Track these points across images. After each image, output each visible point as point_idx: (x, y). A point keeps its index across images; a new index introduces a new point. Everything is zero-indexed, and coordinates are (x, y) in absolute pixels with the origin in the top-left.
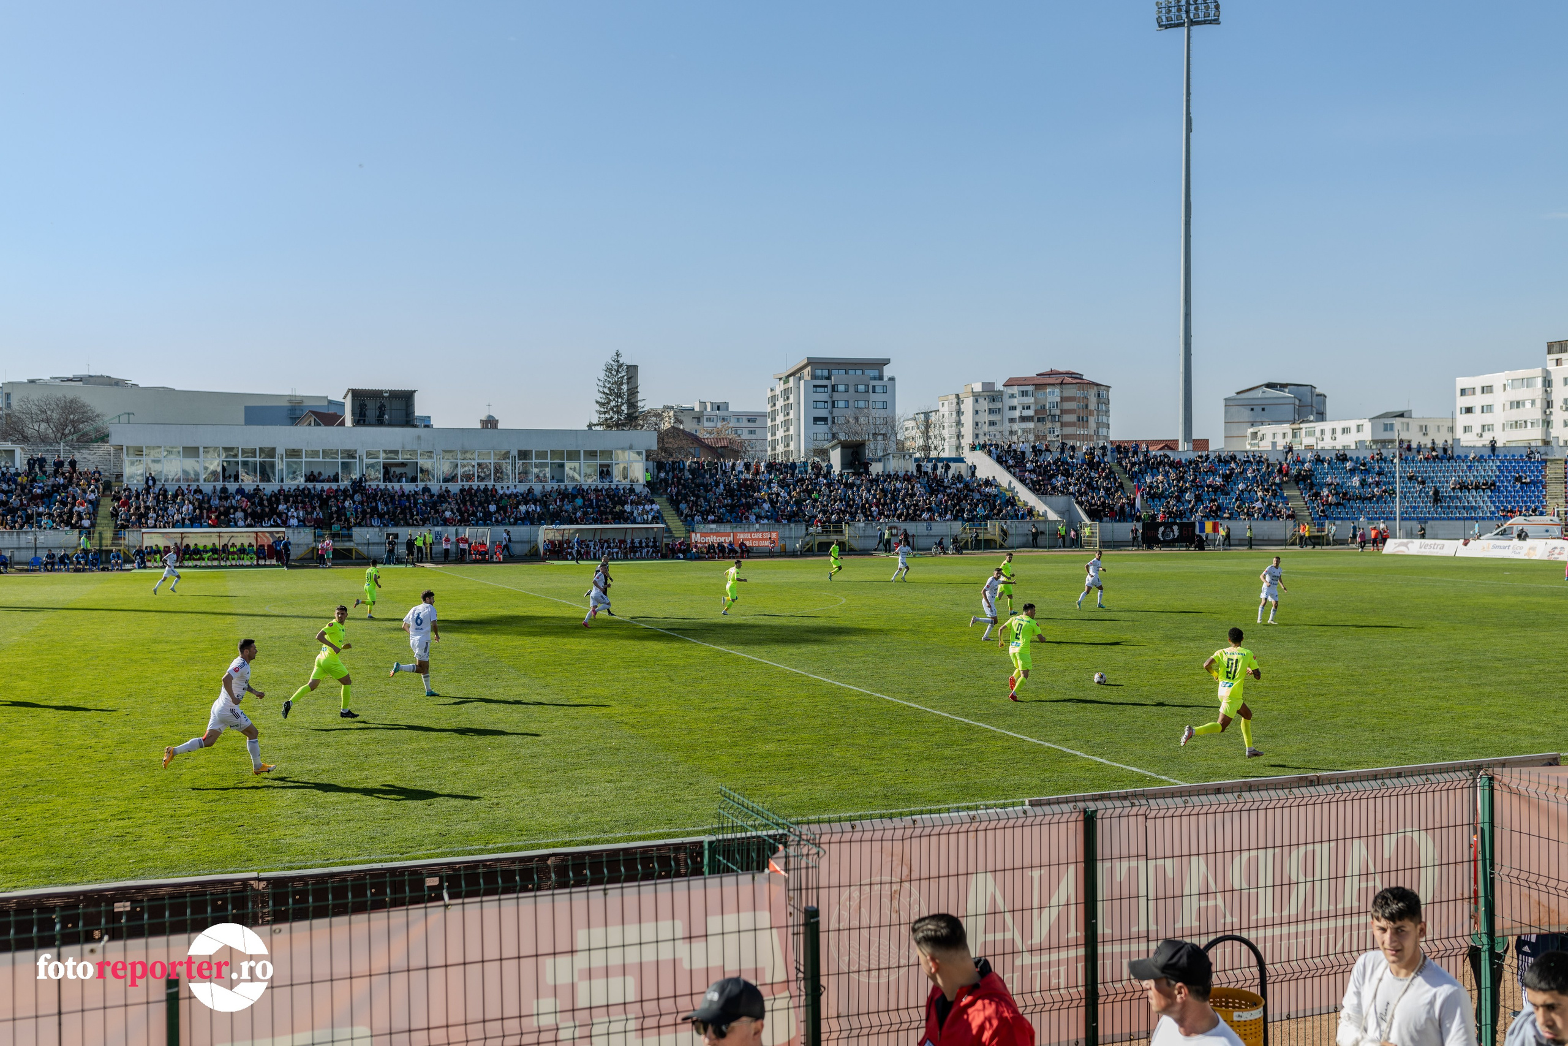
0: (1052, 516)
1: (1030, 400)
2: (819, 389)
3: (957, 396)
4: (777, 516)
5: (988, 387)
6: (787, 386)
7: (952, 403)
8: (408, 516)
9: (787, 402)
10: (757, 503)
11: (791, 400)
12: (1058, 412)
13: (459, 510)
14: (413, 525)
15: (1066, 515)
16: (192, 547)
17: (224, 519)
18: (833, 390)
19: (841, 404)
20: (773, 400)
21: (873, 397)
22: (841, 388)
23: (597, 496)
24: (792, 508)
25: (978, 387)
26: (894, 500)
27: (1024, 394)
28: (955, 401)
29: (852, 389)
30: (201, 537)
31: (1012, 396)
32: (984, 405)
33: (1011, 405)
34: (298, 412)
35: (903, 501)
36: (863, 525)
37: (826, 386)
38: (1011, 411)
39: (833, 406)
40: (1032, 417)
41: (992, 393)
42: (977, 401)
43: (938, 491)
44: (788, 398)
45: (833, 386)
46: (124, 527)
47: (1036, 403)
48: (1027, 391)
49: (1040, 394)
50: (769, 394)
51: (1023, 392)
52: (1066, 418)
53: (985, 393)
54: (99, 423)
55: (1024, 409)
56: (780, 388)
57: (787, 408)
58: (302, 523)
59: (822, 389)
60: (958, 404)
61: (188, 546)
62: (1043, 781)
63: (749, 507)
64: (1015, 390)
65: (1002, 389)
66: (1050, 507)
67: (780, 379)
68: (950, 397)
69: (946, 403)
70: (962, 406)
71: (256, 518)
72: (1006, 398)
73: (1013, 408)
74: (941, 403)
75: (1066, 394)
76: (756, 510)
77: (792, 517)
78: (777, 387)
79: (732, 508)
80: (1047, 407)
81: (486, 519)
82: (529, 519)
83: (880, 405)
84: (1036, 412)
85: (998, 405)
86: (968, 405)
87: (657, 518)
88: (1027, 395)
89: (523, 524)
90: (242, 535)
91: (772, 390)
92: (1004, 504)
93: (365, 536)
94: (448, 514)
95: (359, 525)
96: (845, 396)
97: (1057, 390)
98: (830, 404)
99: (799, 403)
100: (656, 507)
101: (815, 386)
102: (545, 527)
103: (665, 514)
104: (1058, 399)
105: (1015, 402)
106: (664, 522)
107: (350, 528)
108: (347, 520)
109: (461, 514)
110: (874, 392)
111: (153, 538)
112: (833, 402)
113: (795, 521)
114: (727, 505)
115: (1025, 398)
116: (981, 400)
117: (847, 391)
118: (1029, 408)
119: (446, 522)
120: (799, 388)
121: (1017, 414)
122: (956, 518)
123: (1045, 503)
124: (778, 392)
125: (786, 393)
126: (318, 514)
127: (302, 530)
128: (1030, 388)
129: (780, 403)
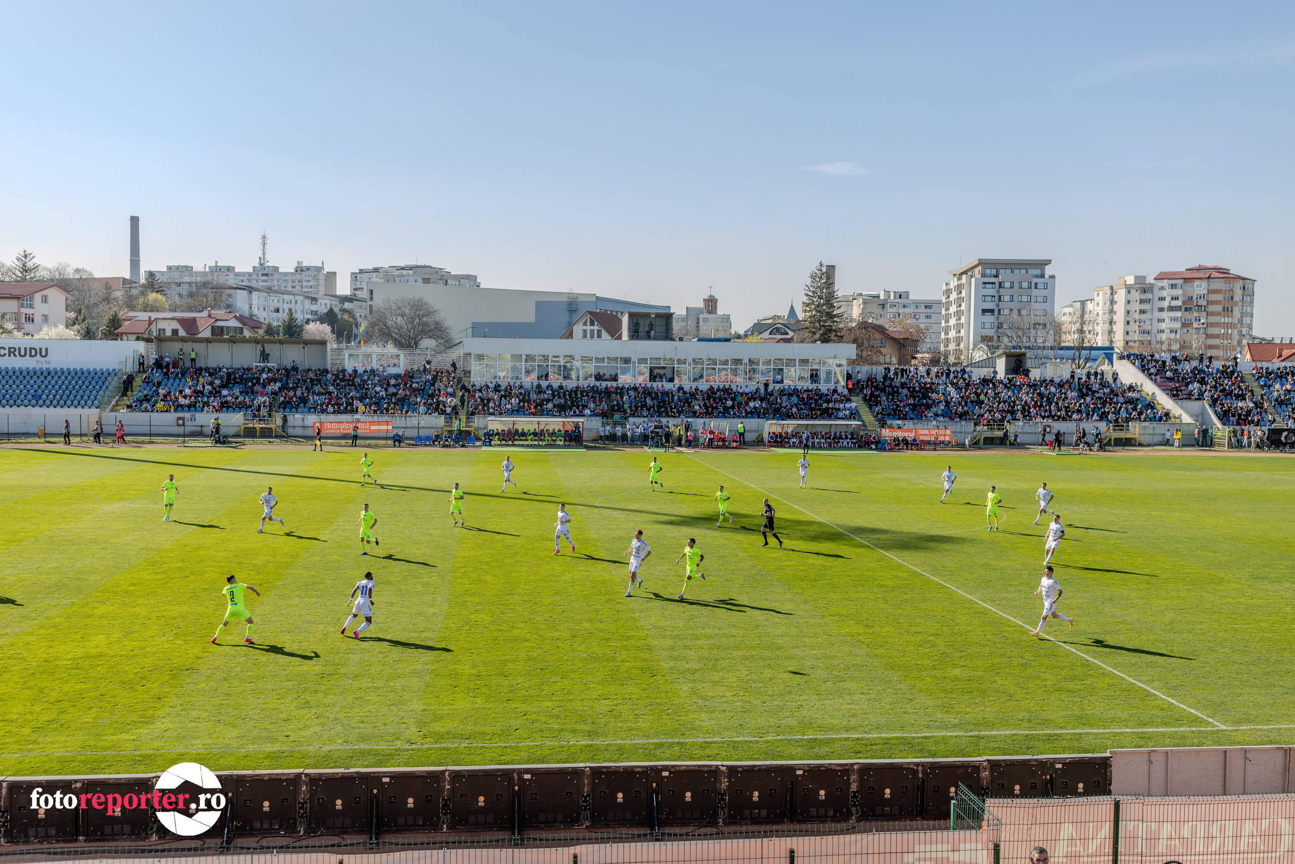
0: (1187, 419)
1: (1178, 292)
2: (987, 286)
3: (1112, 288)
4: (950, 414)
5: (1140, 279)
6: (960, 282)
7: (1106, 294)
8: (669, 410)
9: (959, 296)
10: (936, 403)
11: (963, 294)
12: (1205, 303)
13: (705, 405)
14: (672, 416)
15: (1200, 419)
16: (520, 431)
17: (540, 410)
18: (1000, 287)
19: (1007, 298)
20: (948, 292)
21: (1035, 292)
22: (1007, 285)
23: (808, 395)
24: (963, 408)
25: (1130, 280)
26: (1050, 402)
27: (1173, 286)
28: (1109, 292)
29: (1016, 286)
30: (526, 423)
31: (1162, 288)
32: (1136, 296)
33: (1161, 296)
34: (574, 306)
35: (1057, 404)
36: (1022, 423)
37: (994, 283)
38: (1161, 302)
39: (1000, 300)
40: (1180, 307)
41: (1143, 286)
42: (1129, 292)
43: (1087, 395)
44: (961, 292)
45: (1000, 283)
46: (473, 414)
47: (1184, 294)
48: (1176, 285)
49: (1188, 287)
50: (944, 288)
51: (1172, 285)
52: (1212, 308)
53: (1137, 286)
54: (436, 318)
55: (1172, 299)
56: (954, 283)
57: (959, 301)
58: (594, 414)
59: (990, 286)
60: (1112, 294)
61: (517, 430)
62: (1130, 716)
63: (928, 407)
64: (1165, 283)
65: (1153, 282)
66: (1186, 411)
67: (955, 275)
68: (1105, 288)
69: (1101, 293)
70: (1115, 296)
71: (562, 409)
72: (1156, 290)
73: (1162, 299)
74: (1096, 293)
75: (1213, 287)
76: (934, 409)
77: (963, 416)
78: (952, 282)
79: (914, 407)
80: (1194, 299)
81: (725, 413)
82: (755, 413)
83: (1040, 299)
84: (1184, 302)
85: (1148, 296)
86: (1121, 296)
87: (854, 415)
88: (1175, 288)
89: (753, 417)
90: (554, 423)
91: (947, 284)
92: (1145, 407)
93: (637, 425)
94: (697, 407)
95: (634, 416)
96: (1011, 292)
97: (1204, 284)
98: (997, 299)
99: (970, 297)
100: (853, 405)
101: (984, 283)
102: (770, 422)
103: (861, 411)
104: (1206, 292)
105: (1164, 293)
106: (860, 419)
107: (626, 418)
108: (625, 411)
109: (707, 408)
110: (1036, 288)
111: (496, 424)
112: (1000, 297)
113: (966, 419)
114: (911, 404)
115: (1174, 290)
116: (1133, 292)
117: (1012, 287)
118: (1177, 298)
119: (695, 415)
120: (971, 284)
121: (1166, 304)
122: (1101, 419)
123: (1182, 407)
124: (952, 286)
125: (959, 288)
126: (604, 406)
127: (593, 418)
128: (1179, 282)
129: (954, 296)
